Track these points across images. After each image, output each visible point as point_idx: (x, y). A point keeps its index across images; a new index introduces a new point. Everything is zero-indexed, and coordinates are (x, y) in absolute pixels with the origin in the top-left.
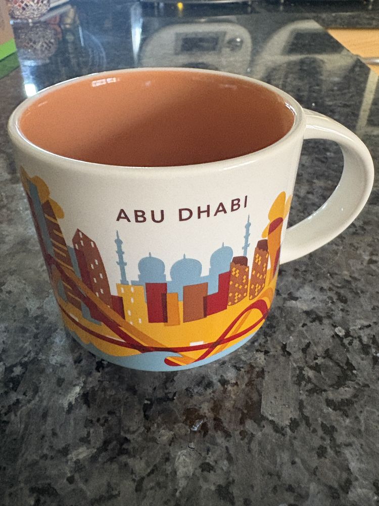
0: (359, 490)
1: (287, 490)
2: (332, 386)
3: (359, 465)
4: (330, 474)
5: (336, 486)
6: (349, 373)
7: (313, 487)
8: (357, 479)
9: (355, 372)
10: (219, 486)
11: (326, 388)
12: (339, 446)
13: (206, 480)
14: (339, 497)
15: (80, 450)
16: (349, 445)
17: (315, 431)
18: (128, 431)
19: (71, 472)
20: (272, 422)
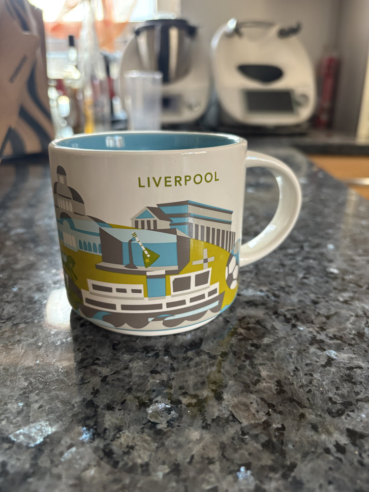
0: (265, 384)
1: (211, 383)
2: (258, 337)
3: (268, 373)
4: (246, 377)
5: (248, 382)
6: (272, 332)
7: (231, 383)
8: (264, 379)
9: (276, 331)
11: (253, 338)
12: (255, 365)
13: (153, 378)
14: (249, 387)
16: (264, 364)
17: (239, 358)
20: (208, 354)
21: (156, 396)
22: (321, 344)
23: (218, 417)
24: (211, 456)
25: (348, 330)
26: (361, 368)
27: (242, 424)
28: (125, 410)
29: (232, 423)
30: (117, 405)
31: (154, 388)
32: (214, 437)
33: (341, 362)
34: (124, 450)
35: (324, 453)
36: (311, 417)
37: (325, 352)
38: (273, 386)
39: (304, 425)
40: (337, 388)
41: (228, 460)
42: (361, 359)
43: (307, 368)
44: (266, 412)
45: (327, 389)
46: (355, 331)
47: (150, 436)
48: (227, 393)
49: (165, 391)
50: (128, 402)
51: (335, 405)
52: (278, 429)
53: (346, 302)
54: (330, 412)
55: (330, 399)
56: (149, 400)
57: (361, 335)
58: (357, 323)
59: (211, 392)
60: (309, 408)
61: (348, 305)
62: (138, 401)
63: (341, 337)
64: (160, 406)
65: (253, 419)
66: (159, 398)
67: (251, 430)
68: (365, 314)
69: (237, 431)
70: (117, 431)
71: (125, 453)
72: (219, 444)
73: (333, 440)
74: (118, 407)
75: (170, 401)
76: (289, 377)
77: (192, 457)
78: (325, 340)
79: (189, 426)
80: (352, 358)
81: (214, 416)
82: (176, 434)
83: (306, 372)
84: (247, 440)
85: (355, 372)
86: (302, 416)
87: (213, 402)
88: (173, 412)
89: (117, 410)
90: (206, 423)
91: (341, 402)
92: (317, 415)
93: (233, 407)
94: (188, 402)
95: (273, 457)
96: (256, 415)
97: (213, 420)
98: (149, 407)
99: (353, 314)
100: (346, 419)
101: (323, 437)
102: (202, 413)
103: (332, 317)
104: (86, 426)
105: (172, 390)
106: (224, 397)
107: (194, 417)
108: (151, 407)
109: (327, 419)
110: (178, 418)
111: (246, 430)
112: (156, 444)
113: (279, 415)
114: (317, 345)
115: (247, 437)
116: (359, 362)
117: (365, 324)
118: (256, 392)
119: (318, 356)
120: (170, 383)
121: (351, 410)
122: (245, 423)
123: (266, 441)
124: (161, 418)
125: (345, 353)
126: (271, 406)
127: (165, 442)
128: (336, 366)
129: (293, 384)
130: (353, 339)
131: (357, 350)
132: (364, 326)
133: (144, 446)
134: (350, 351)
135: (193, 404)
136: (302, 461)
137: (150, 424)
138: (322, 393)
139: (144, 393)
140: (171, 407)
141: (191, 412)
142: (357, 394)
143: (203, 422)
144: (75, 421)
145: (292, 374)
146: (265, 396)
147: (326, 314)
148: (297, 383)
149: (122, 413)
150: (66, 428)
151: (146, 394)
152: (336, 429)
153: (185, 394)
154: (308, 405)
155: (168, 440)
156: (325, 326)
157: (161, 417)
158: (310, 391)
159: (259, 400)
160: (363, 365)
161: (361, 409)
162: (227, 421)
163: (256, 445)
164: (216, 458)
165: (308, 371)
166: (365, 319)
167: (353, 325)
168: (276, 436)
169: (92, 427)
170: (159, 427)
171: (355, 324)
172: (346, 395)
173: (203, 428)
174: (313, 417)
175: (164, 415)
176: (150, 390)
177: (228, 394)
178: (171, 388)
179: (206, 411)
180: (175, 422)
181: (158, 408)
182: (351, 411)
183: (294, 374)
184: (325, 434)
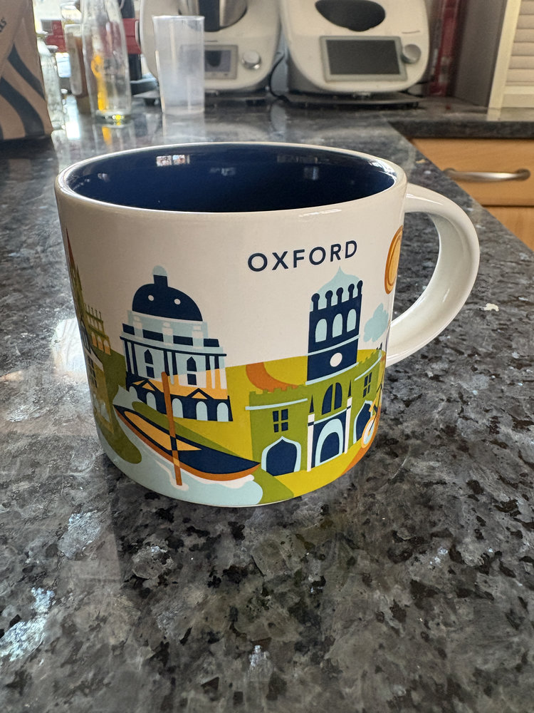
10: (162, 509)
13: (148, 505)
15: (22, 483)
18: (76, 470)
19: (8, 499)
21: (149, 535)
22: (393, 446)
23: (233, 567)
24: (215, 629)
25: (434, 423)
26: (443, 483)
27: (265, 577)
28: (101, 559)
29: (250, 576)
30: (91, 551)
31: (148, 522)
32: (223, 599)
33: (418, 475)
34: (91, 623)
35: (375, 621)
36: (364, 563)
37: (397, 459)
38: (316, 515)
39: (353, 577)
40: (406, 516)
41: (238, 634)
42: (445, 469)
43: (368, 485)
44: (303, 556)
45: (392, 518)
46: (443, 425)
47: (131, 600)
48: (250, 527)
49: (162, 527)
50: (108, 546)
51: (400, 544)
52: (315, 584)
53: (436, 378)
54: (390, 554)
55: (394, 533)
56: (138, 542)
57: (450, 430)
58: (447, 412)
59: (227, 526)
60: (363, 549)
61: (439, 383)
62: (122, 544)
63: (423, 434)
64: (153, 550)
65: (281, 569)
66: (152, 539)
67: (277, 585)
68: (461, 397)
69: (257, 589)
70: (86, 593)
71: (92, 629)
72: (228, 610)
73: (390, 600)
74: (92, 555)
75: (167, 542)
76: (341, 500)
77: (189, 631)
78: (400, 440)
79: (189, 582)
80: (434, 468)
81: (227, 566)
82: (169, 595)
83: (366, 491)
84: (270, 602)
85: (434, 490)
86: (352, 562)
87: (228, 543)
88: (169, 561)
89: (89, 559)
90: (215, 577)
91: (408, 538)
92: (372, 560)
93: (255, 549)
94: (194, 542)
95: (302, 628)
96: (287, 563)
97: (225, 571)
98: (136, 552)
99: (444, 398)
100: (412, 565)
101: (377, 594)
102: (211, 559)
103: (413, 403)
104: (42, 587)
105: (173, 524)
106: (245, 535)
107: (199, 567)
108: (139, 553)
109: (386, 565)
110: (175, 570)
111: (270, 586)
112: (139, 613)
113: (319, 561)
114: (387, 448)
115: (269, 597)
116: (442, 475)
117: (459, 414)
118: (292, 524)
119: (386, 466)
120: (171, 512)
121: (421, 550)
122: (270, 575)
123: (296, 604)
124: (150, 571)
125: (424, 460)
126: (309, 546)
127: (152, 608)
128: (408, 481)
129: (346, 511)
130: (439, 437)
131: (442, 454)
132: (458, 416)
133: (121, 616)
134: (432, 456)
135: (200, 546)
136: (343, 634)
137: (135, 580)
138: (384, 525)
139: (133, 529)
140: (169, 552)
141: (196, 559)
142: (434, 524)
143: (210, 576)
144: (26, 580)
145: (346, 495)
146: (303, 530)
147: (405, 398)
148: (352, 510)
149: (97, 564)
150: (12, 591)
151: (134, 532)
152: (397, 582)
153: (190, 531)
154: (361, 544)
155: (157, 605)
156: (402, 416)
157: (152, 568)
158: (367, 522)
159: (294, 537)
160: (447, 478)
161: (436, 549)
162: (244, 573)
163: (280, 610)
164: (222, 633)
165: (368, 489)
166: (460, 404)
167: (442, 415)
168: (311, 595)
169: (49, 588)
170: (146, 585)
171: (445, 413)
172: (417, 528)
173: (210, 584)
174: (367, 562)
175: (156, 566)
176: (141, 526)
177: (251, 530)
178: (171, 521)
179: (216, 557)
180: (171, 577)
181: (148, 554)
182: (420, 553)
183: (348, 495)
184: (380, 591)
